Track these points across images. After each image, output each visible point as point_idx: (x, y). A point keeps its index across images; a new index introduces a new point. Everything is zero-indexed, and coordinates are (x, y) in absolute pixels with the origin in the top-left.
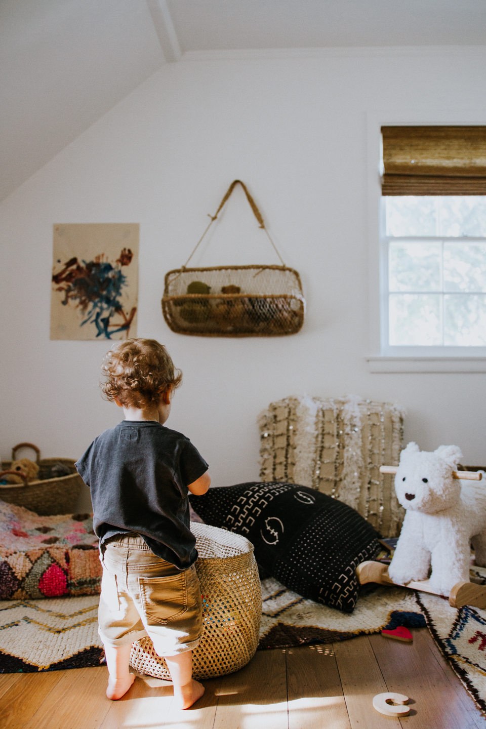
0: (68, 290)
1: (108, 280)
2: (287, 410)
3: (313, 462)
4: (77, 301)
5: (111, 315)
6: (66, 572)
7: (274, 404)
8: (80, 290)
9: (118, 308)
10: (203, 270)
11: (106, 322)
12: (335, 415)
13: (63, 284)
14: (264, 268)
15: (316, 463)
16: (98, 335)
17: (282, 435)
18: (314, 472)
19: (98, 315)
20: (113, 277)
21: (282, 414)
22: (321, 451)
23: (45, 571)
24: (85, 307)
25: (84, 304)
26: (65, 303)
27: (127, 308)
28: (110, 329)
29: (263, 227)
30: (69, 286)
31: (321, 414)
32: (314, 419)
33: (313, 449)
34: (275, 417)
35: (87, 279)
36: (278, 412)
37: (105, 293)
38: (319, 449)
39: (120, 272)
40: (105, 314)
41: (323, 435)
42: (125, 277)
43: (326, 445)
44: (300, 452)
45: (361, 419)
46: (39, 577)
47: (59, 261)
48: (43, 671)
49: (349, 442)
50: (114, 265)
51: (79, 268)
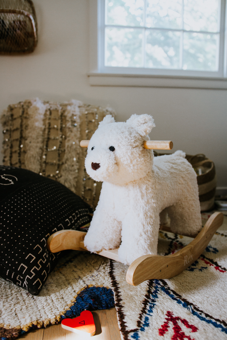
2: (21, 111)
3: (40, 150)
7: (12, 106)
12: (60, 114)
15: (43, 151)
17: (17, 129)
18: (41, 158)
21: (18, 113)
22: (47, 141)
31: (48, 113)
32: (42, 117)
33: (40, 139)
34: (12, 115)
36: (14, 112)
38: (46, 140)
41: (49, 129)
43: (52, 137)
44: (30, 142)
45: (80, 117)
49: (70, 135)
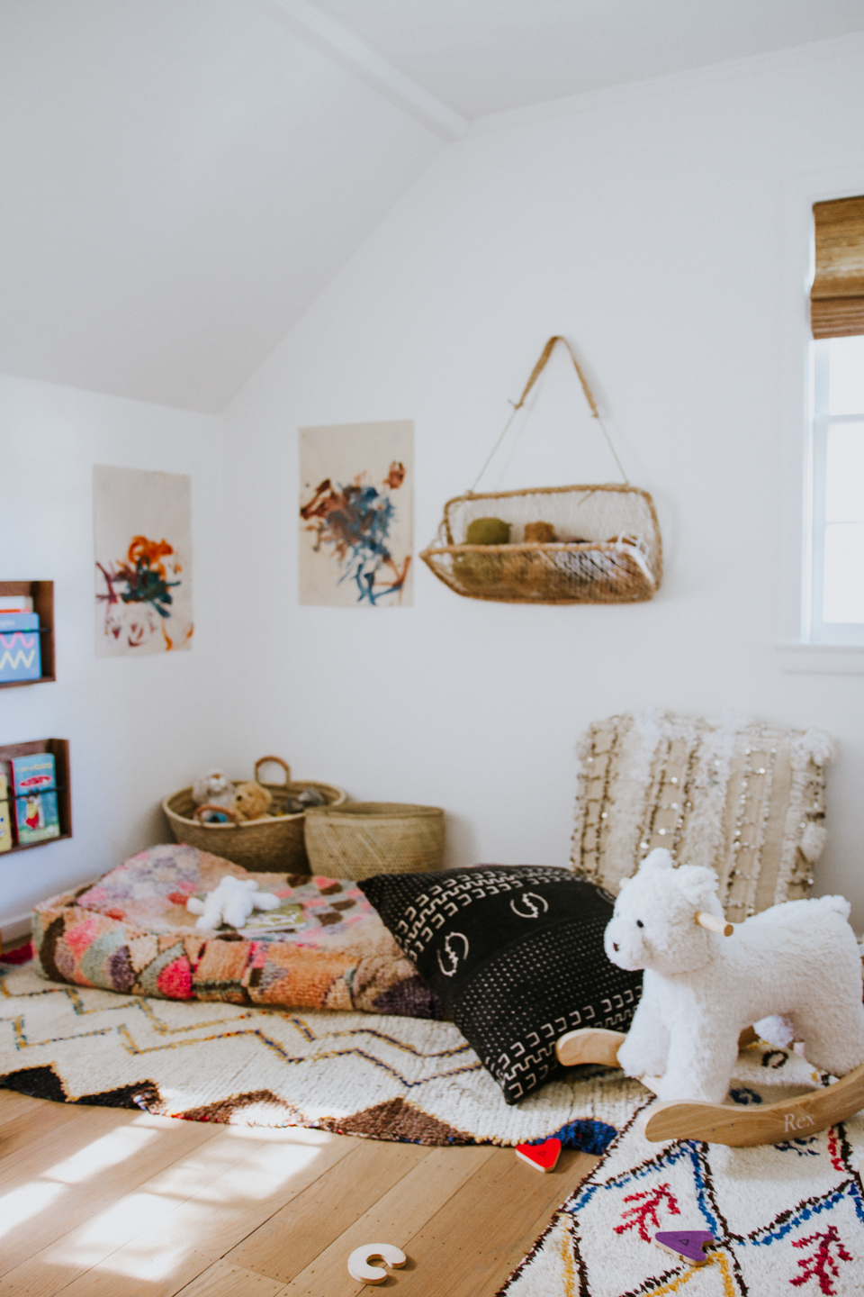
0: (321, 530)
1: (372, 514)
2: (611, 737)
3: (637, 831)
4: (332, 546)
5: (377, 567)
6: (193, 968)
7: (595, 725)
8: (336, 527)
9: (387, 558)
10: (498, 496)
11: (370, 578)
12: (688, 751)
13: (314, 521)
14: (594, 489)
15: (642, 832)
16: (361, 598)
17: (598, 778)
18: (637, 847)
19: (360, 567)
20: (380, 508)
21: (604, 743)
22: (654, 813)
23: (167, 966)
24: (343, 555)
25: (340, 549)
26: (316, 549)
27: (397, 557)
28: (376, 590)
29: (596, 415)
30: (321, 524)
31: (664, 748)
32: (649, 756)
33: (639, 807)
34: (594, 746)
35: (345, 513)
36: (599, 739)
37: (368, 533)
38: (652, 809)
39: (387, 500)
40: (368, 568)
41: (662, 784)
42: (394, 508)
43: (664, 804)
44: (619, 811)
45: (731, 763)
46: (158, 971)
47: (308, 485)
48: (70, 1102)
49: (701, 803)
50: (379, 489)
51: (333, 496)
